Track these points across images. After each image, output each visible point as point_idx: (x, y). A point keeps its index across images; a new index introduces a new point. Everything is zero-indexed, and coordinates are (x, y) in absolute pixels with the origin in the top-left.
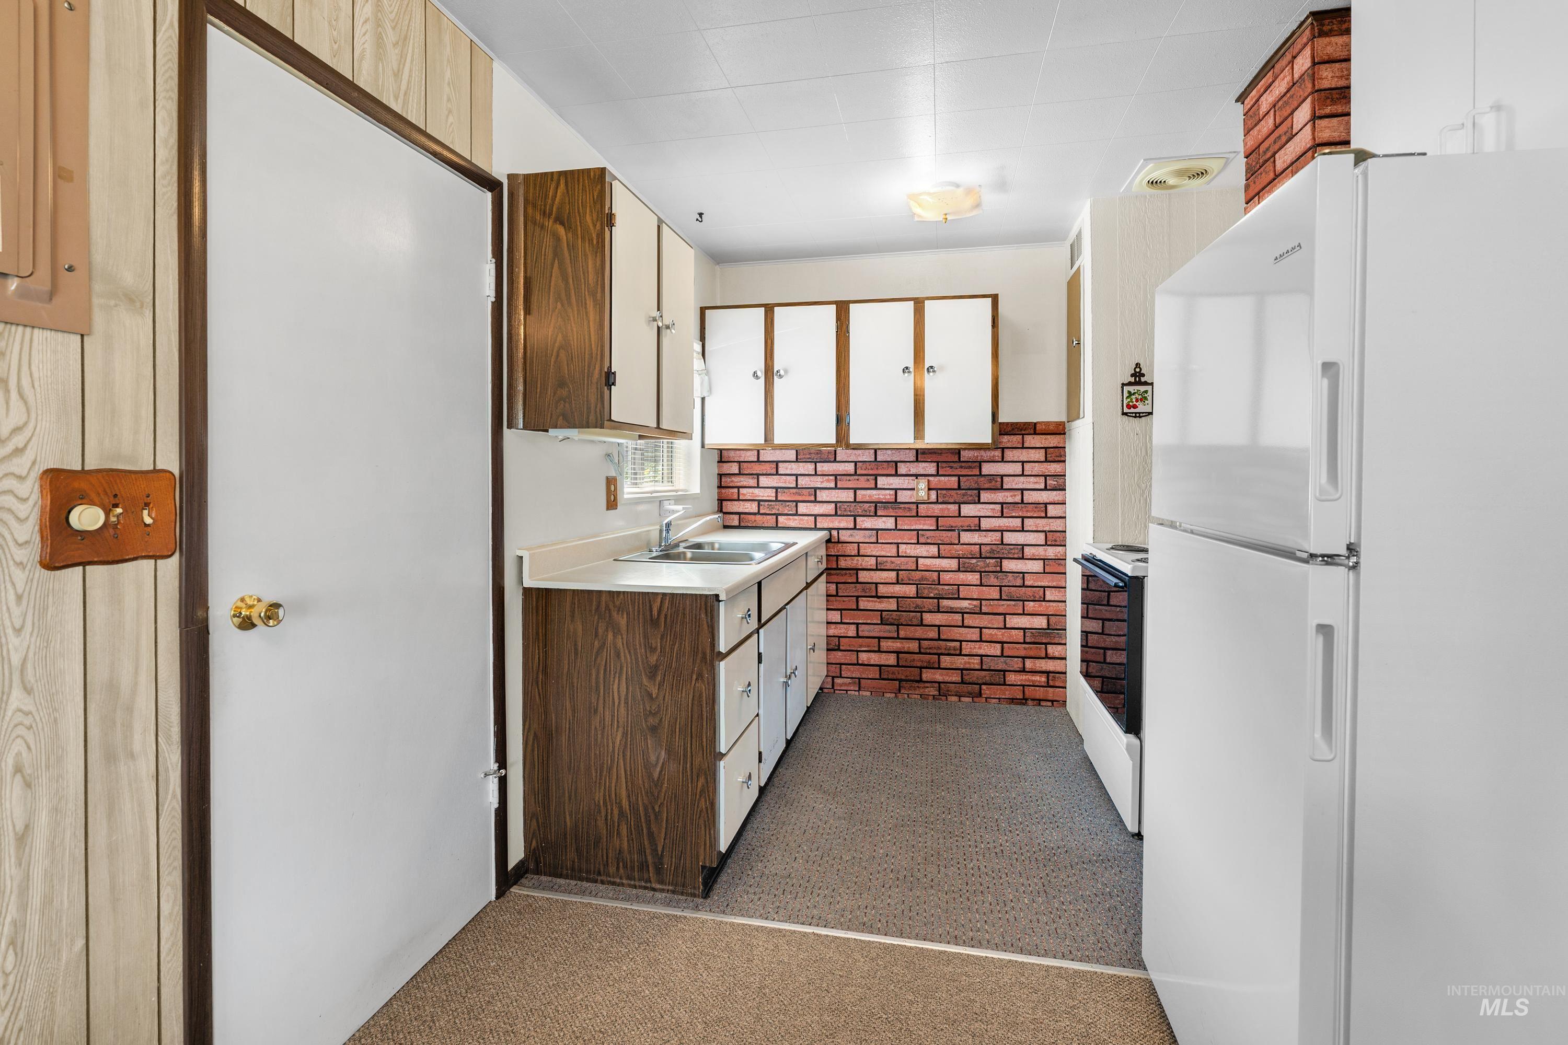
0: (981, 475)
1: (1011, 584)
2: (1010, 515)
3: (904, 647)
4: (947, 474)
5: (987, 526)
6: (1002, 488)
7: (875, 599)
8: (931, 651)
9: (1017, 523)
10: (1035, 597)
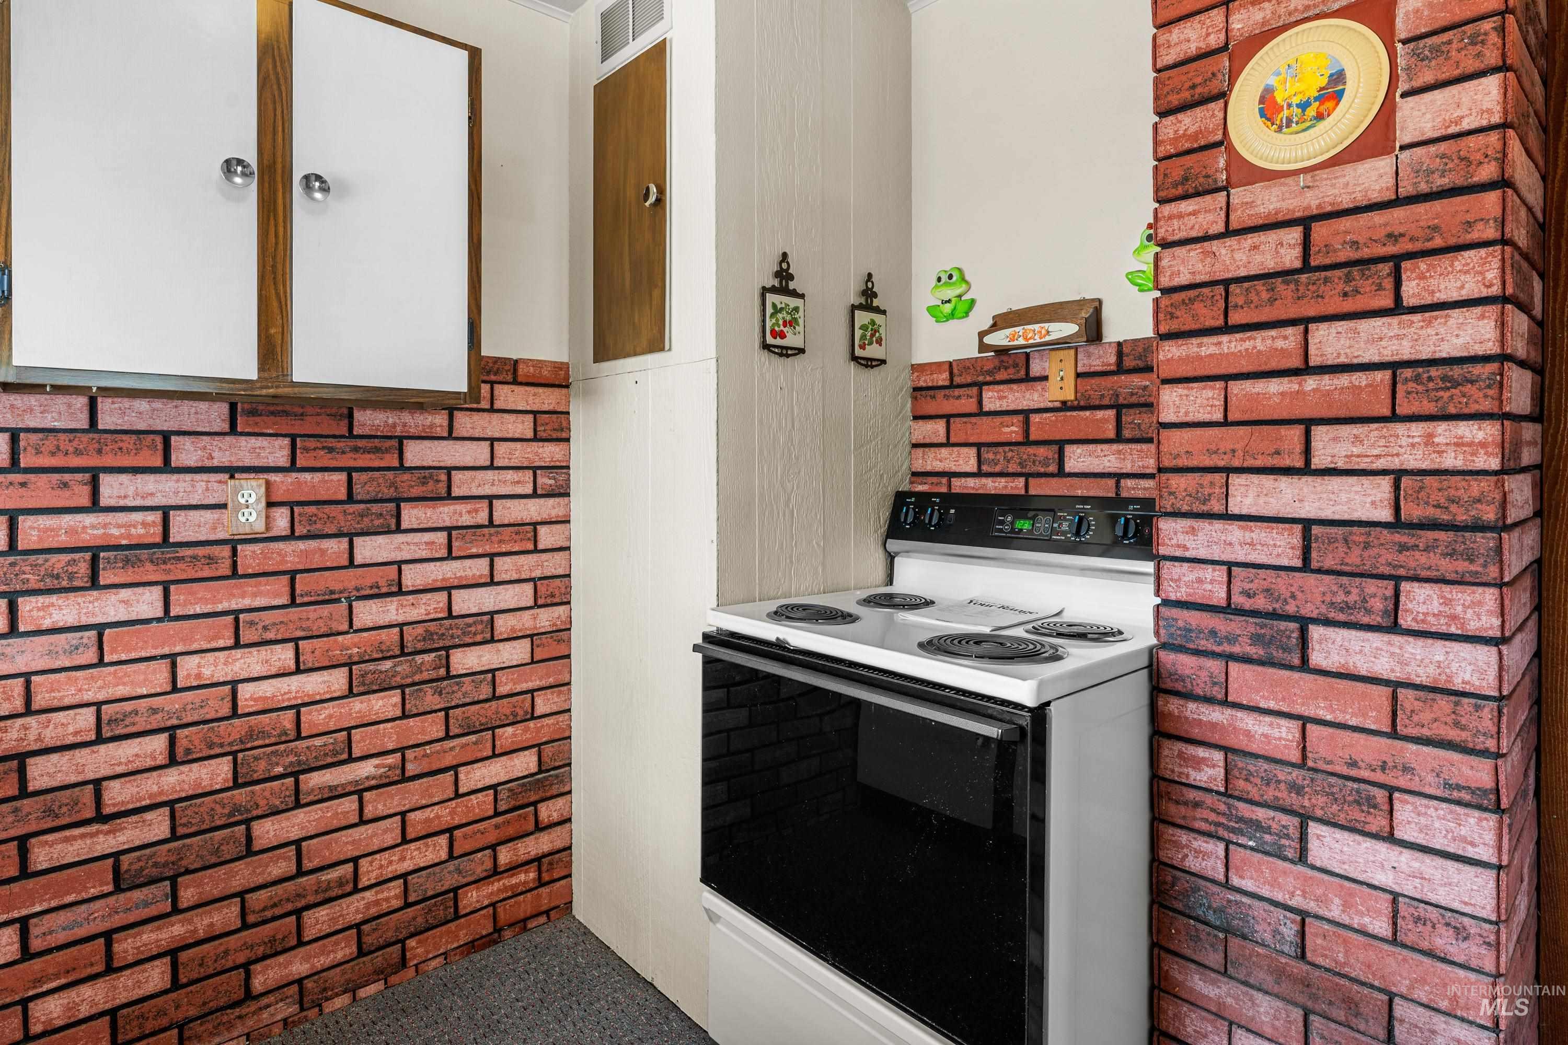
0: (402, 467)
1: (468, 700)
2: (468, 552)
3: (195, 931)
4: (318, 464)
5: (418, 582)
6: (449, 497)
7: (95, 827)
8: (278, 911)
9: (479, 568)
10: (516, 716)
